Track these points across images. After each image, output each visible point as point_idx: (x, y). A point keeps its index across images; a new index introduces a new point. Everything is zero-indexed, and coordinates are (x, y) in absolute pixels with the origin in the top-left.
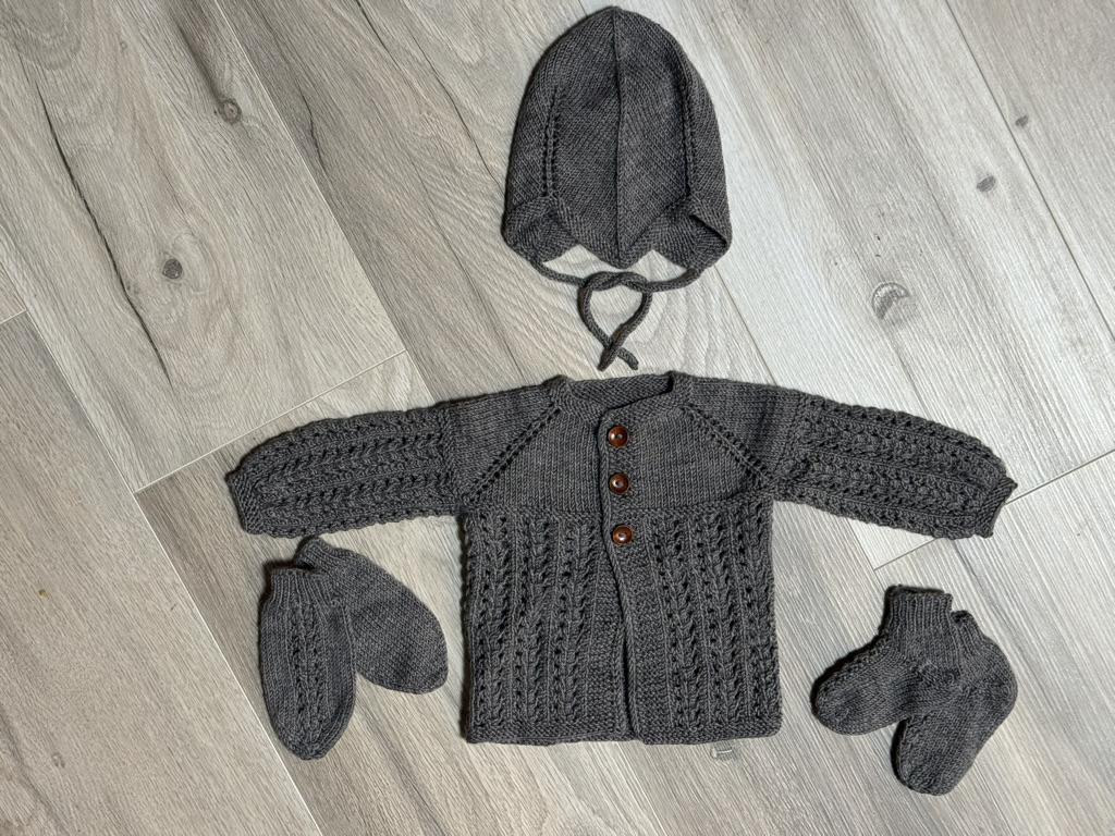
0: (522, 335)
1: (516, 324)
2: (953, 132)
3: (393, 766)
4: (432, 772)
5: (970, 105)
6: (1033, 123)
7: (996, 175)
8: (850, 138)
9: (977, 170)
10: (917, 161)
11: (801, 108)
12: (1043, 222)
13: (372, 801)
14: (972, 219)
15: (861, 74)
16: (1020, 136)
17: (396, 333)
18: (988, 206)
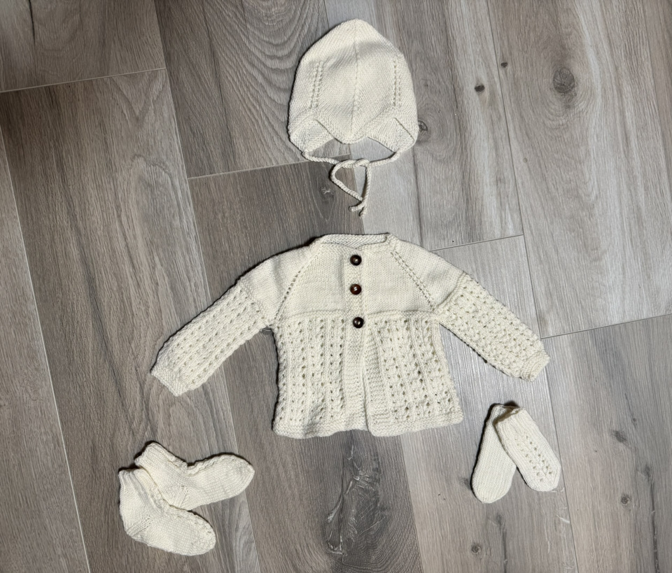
0: (229, 81)
1: (228, 75)
2: (472, 58)
3: (87, 284)
4: (107, 293)
5: (483, 48)
6: (509, 67)
7: (485, 86)
8: (422, 42)
9: (478, 80)
10: (451, 65)
11: (403, 20)
12: (500, 116)
13: (70, 299)
14: (468, 103)
15: (437, 14)
16: (502, 71)
17: (163, 57)
18: (478, 99)
